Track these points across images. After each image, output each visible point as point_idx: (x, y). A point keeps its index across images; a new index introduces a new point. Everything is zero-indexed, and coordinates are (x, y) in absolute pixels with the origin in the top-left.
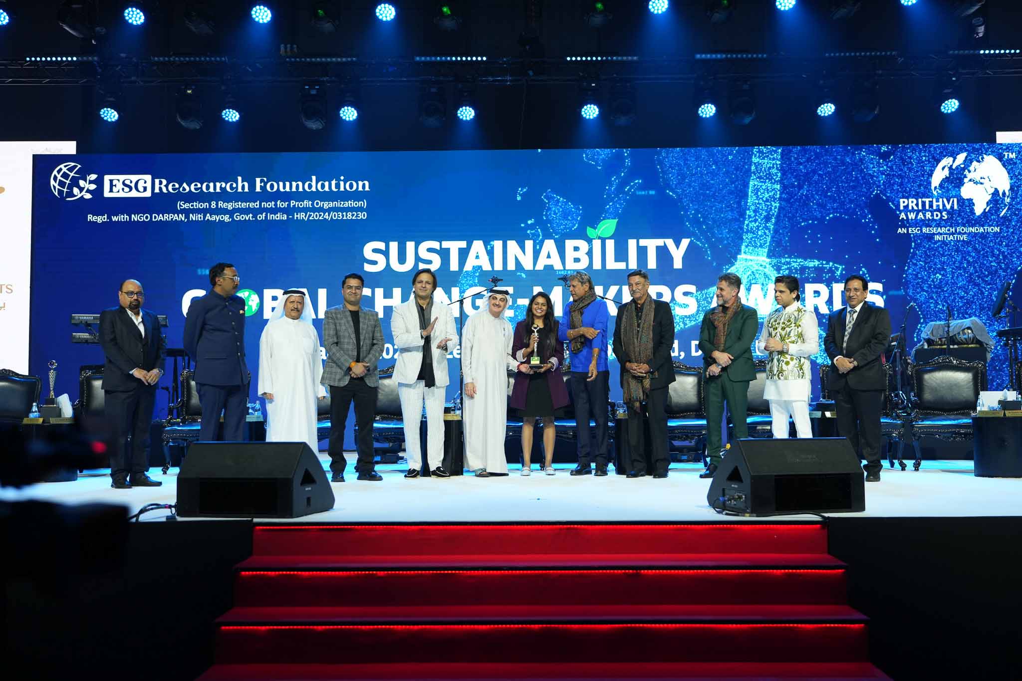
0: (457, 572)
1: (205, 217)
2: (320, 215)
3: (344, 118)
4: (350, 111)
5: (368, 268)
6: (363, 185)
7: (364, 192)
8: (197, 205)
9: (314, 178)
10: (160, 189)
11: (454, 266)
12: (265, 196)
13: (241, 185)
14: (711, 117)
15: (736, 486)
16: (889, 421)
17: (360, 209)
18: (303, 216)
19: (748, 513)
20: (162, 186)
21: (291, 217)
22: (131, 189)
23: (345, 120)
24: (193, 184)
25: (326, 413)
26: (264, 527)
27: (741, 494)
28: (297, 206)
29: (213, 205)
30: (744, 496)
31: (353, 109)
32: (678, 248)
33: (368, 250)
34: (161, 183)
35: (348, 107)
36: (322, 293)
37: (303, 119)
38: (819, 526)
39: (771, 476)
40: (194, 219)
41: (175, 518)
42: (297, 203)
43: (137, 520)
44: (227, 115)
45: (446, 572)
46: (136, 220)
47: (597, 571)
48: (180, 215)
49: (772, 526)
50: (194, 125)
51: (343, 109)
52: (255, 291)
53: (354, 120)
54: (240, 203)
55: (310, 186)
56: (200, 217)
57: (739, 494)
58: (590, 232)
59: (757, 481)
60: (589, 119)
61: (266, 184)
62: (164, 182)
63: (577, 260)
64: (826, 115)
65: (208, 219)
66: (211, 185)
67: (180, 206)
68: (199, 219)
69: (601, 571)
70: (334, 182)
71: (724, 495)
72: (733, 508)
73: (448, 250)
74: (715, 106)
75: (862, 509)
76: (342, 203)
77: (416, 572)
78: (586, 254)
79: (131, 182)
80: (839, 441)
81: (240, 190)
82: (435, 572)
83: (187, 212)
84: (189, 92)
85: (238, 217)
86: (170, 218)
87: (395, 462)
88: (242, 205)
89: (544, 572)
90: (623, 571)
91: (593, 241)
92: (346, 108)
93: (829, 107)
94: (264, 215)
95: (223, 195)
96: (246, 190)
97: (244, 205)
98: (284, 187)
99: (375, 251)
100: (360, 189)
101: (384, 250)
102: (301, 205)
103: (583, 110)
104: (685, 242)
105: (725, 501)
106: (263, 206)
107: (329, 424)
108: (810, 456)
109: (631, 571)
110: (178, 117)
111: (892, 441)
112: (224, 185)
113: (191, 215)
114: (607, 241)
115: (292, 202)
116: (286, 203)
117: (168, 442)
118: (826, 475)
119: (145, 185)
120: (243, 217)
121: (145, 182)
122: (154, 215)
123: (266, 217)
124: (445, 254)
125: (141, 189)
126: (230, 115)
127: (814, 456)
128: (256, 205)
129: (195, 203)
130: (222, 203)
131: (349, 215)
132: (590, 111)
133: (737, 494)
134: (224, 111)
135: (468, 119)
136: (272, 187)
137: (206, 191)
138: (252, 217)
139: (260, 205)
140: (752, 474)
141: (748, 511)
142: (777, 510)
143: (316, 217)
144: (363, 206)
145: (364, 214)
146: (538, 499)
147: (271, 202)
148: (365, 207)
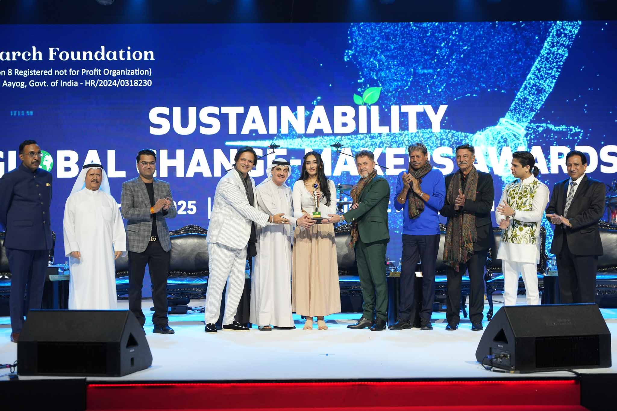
2: (109, 83)
5: (153, 131)
6: (149, 55)
7: (149, 61)
9: (103, 48)
11: (232, 130)
12: (58, 64)
13: (36, 54)
15: (502, 346)
17: (146, 77)
18: (93, 83)
19: (512, 370)
21: (81, 84)
26: (97, 386)
27: (506, 353)
28: (87, 74)
29: (9, 72)
30: (509, 355)
32: (436, 113)
33: (153, 115)
36: (111, 155)
38: (573, 381)
39: (533, 338)
41: (17, 377)
42: (87, 71)
49: (533, 381)
52: (49, 153)
54: (34, 71)
55: (99, 56)
57: (504, 353)
58: (357, 99)
59: (521, 343)
61: (58, 53)
63: (345, 125)
65: (5, 86)
66: (8, 54)
70: (121, 52)
71: (491, 354)
72: (499, 365)
73: (226, 115)
75: (608, 364)
76: (129, 71)
78: (354, 119)
80: (589, 306)
81: (34, 59)
85: (33, 84)
87: (185, 313)
88: (37, 73)
91: (360, 107)
94: (57, 82)
95: (20, 64)
96: (40, 59)
97: (38, 73)
98: (76, 56)
99: (160, 115)
100: (146, 58)
101: (168, 114)
102: (91, 73)
104: (443, 109)
105: (492, 359)
106: (56, 74)
107: (127, 281)
108: (565, 320)
112: (19, 54)
114: (372, 107)
115: (83, 70)
116: (78, 71)
118: (578, 336)
120: (37, 84)
123: (59, 84)
124: (224, 119)
127: (569, 320)
128: (49, 73)
130: (18, 70)
131: (136, 82)
133: (502, 352)
136: (64, 56)
137: (3, 60)
138: (46, 84)
139: (53, 72)
140: (516, 337)
141: (512, 368)
142: (537, 367)
143: (105, 84)
144: (148, 74)
145: (150, 82)
146: (327, 355)
147: (63, 70)
148: (150, 76)
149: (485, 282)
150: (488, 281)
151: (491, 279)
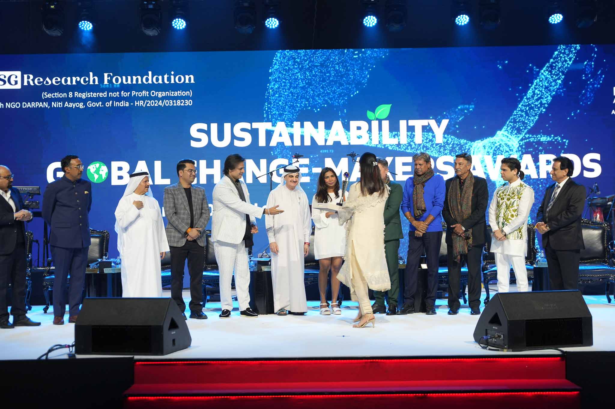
0: (290, 396)
1: (64, 104)
2: (155, 103)
3: (175, 27)
4: (180, 22)
5: (194, 144)
6: (189, 79)
7: (190, 84)
8: (57, 95)
9: (150, 73)
10: (28, 82)
11: (262, 142)
12: (111, 87)
13: (93, 79)
14: (465, 25)
15: (497, 328)
16: (607, 268)
17: (187, 98)
18: (142, 103)
19: (506, 349)
20: (30, 80)
21: (132, 104)
22: (5, 83)
23: (176, 29)
24: (54, 79)
25: (168, 264)
26: (143, 363)
27: (501, 334)
28: (137, 96)
29: (70, 95)
30: (502, 336)
31: (182, 20)
32: (439, 127)
33: (194, 130)
34: (28, 78)
35: (178, 18)
36: (158, 165)
37: (143, 28)
38: (559, 358)
39: (523, 320)
40: (55, 106)
41: (75, 356)
42: (137, 93)
43: (47, 357)
44: (83, 25)
45: (282, 396)
46: (9, 107)
47: (395, 395)
48: (44, 103)
49: (524, 358)
50: (56, 33)
51: (174, 21)
52: (105, 164)
53: (184, 29)
54: (91, 93)
55: (147, 80)
56: (60, 105)
57: (498, 334)
58: (370, 114)
59: (513, 324)
60: (370, 27)
61: (112, 78)
62: (31, 77)
63: (359, 137)
64: (556, 23)
65: (66, 107)
66: (69, 79)
67: (44, 96)
68: (60, 107)
69: (397, 395)
70: (166, 76)
71: (487, 334)
72: (494, 344)
73: (257, 130)
74: (469, 16)
75: (590, 343)
76: (173, 92)
77: (259, 396)
78: (367, 132)
79: (5, 77)
81: (91, 83)
82: (273, 396)
83: (49, 101)
84: (52, 7)
85: (90, 104)
86: (36, 105)
88: (94, 95)
89: (355, 395)
90: (414, 394)
91: (372, 122)
92: (177, 19)
93: (558, 17)
94: (111, 103)
95: (79, 87)
96: (97, 83)
97: (95, 95)
98: (127, 81)
99: (199, 130)
100: (187, 81)
101: (206, 129)
102: (140, 94)
103: (365, 20)
104: (445, 122)
105: (488, 339)
106: (110, 96)
108: (552, 305)
109: (420, 394)
110: (44, 26)
111: (609, 283)
112: (78, 79)
113: (53, 103)
114: (383, 122)
115: (133, 92)
116: (129, 93)
117: (48, 288)
118: (563, 319)
119: (16, 79)
120: (94, 105)
121: (16, 77)
122: (23, 103)
123: (113, 104)
124: (254, 133)
125: (13, 83)
126: (85, 25)
127: (555, 305)
128: (104, 95)
129: (56, 94)
130: (77, 93)
131: (179, 102)
132: (370, 21)
133: (497, 333)
134: (81, 23)
135: (274, 27)
136: (117, 80)
137: (65, 84)
138: (101, 105)
139: (108, 94)
140: (509, 320)
141: (505, 347)
142: (527, 346)
143: (152, 104)
144: (189, 95)
145: (190, 102)
146: (344, 336)
147: (116, 92)
148: (191, 96)
149: (482, 273)
150: (485, 272)
151: (487, 270)
